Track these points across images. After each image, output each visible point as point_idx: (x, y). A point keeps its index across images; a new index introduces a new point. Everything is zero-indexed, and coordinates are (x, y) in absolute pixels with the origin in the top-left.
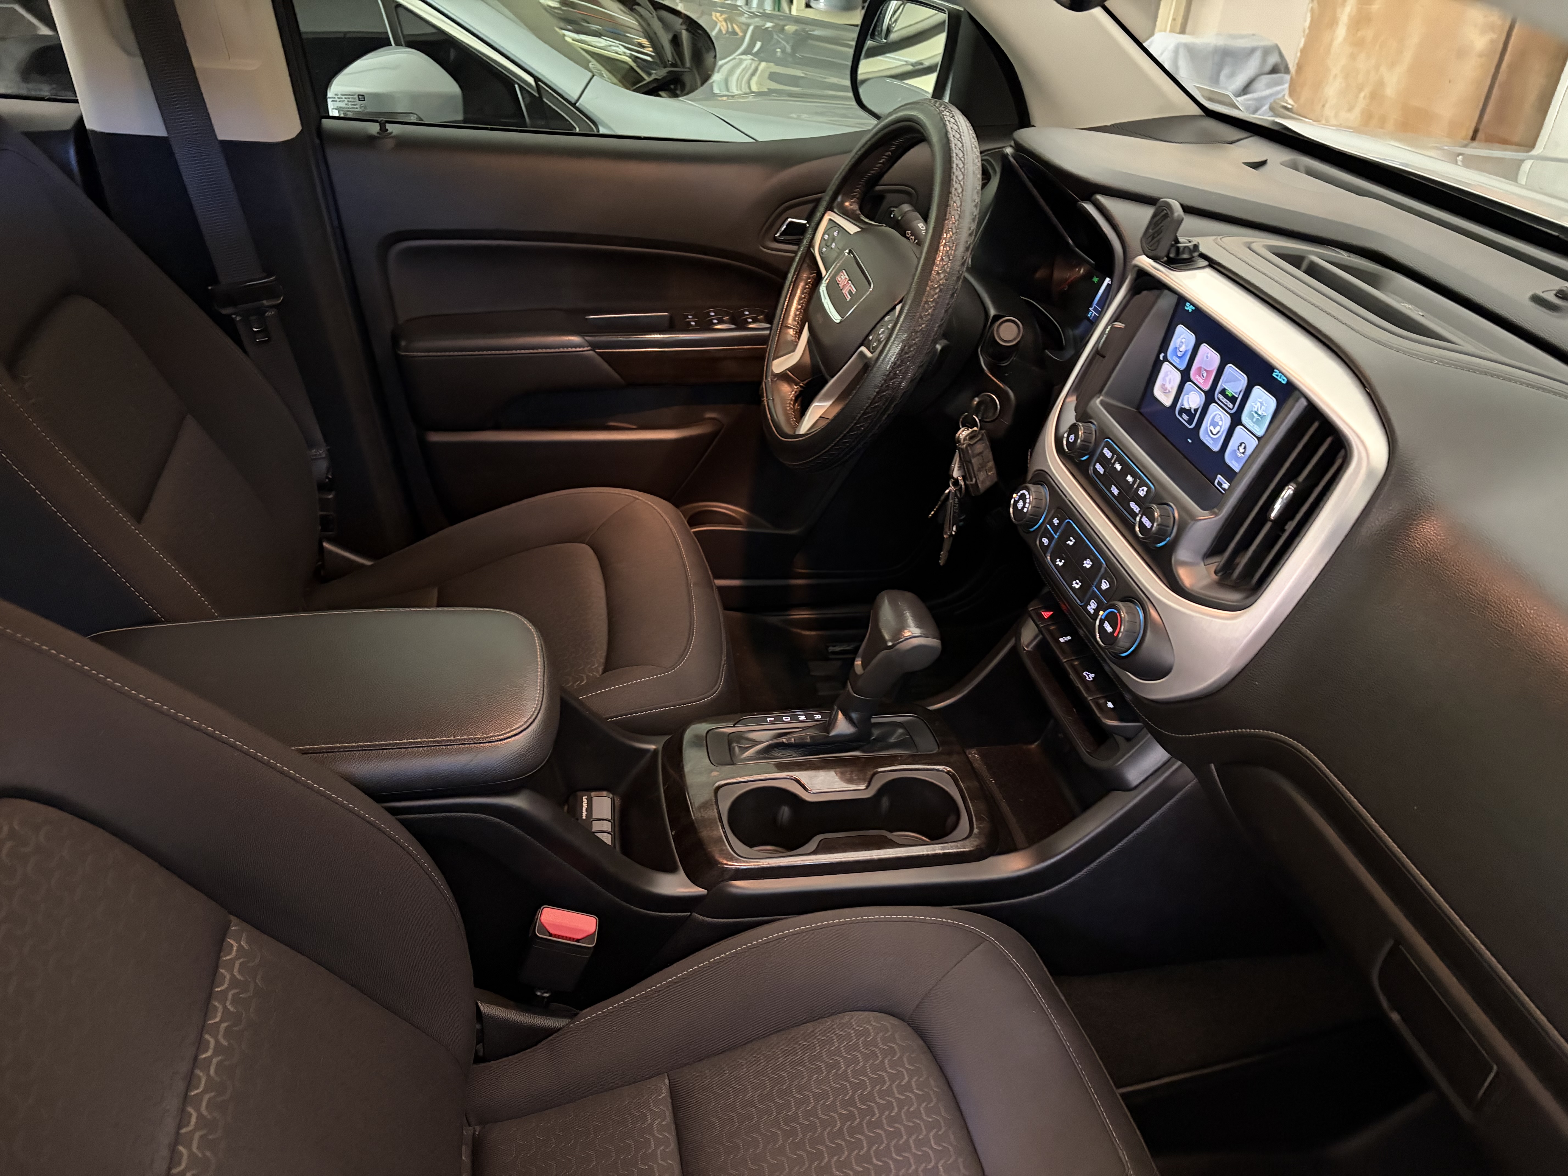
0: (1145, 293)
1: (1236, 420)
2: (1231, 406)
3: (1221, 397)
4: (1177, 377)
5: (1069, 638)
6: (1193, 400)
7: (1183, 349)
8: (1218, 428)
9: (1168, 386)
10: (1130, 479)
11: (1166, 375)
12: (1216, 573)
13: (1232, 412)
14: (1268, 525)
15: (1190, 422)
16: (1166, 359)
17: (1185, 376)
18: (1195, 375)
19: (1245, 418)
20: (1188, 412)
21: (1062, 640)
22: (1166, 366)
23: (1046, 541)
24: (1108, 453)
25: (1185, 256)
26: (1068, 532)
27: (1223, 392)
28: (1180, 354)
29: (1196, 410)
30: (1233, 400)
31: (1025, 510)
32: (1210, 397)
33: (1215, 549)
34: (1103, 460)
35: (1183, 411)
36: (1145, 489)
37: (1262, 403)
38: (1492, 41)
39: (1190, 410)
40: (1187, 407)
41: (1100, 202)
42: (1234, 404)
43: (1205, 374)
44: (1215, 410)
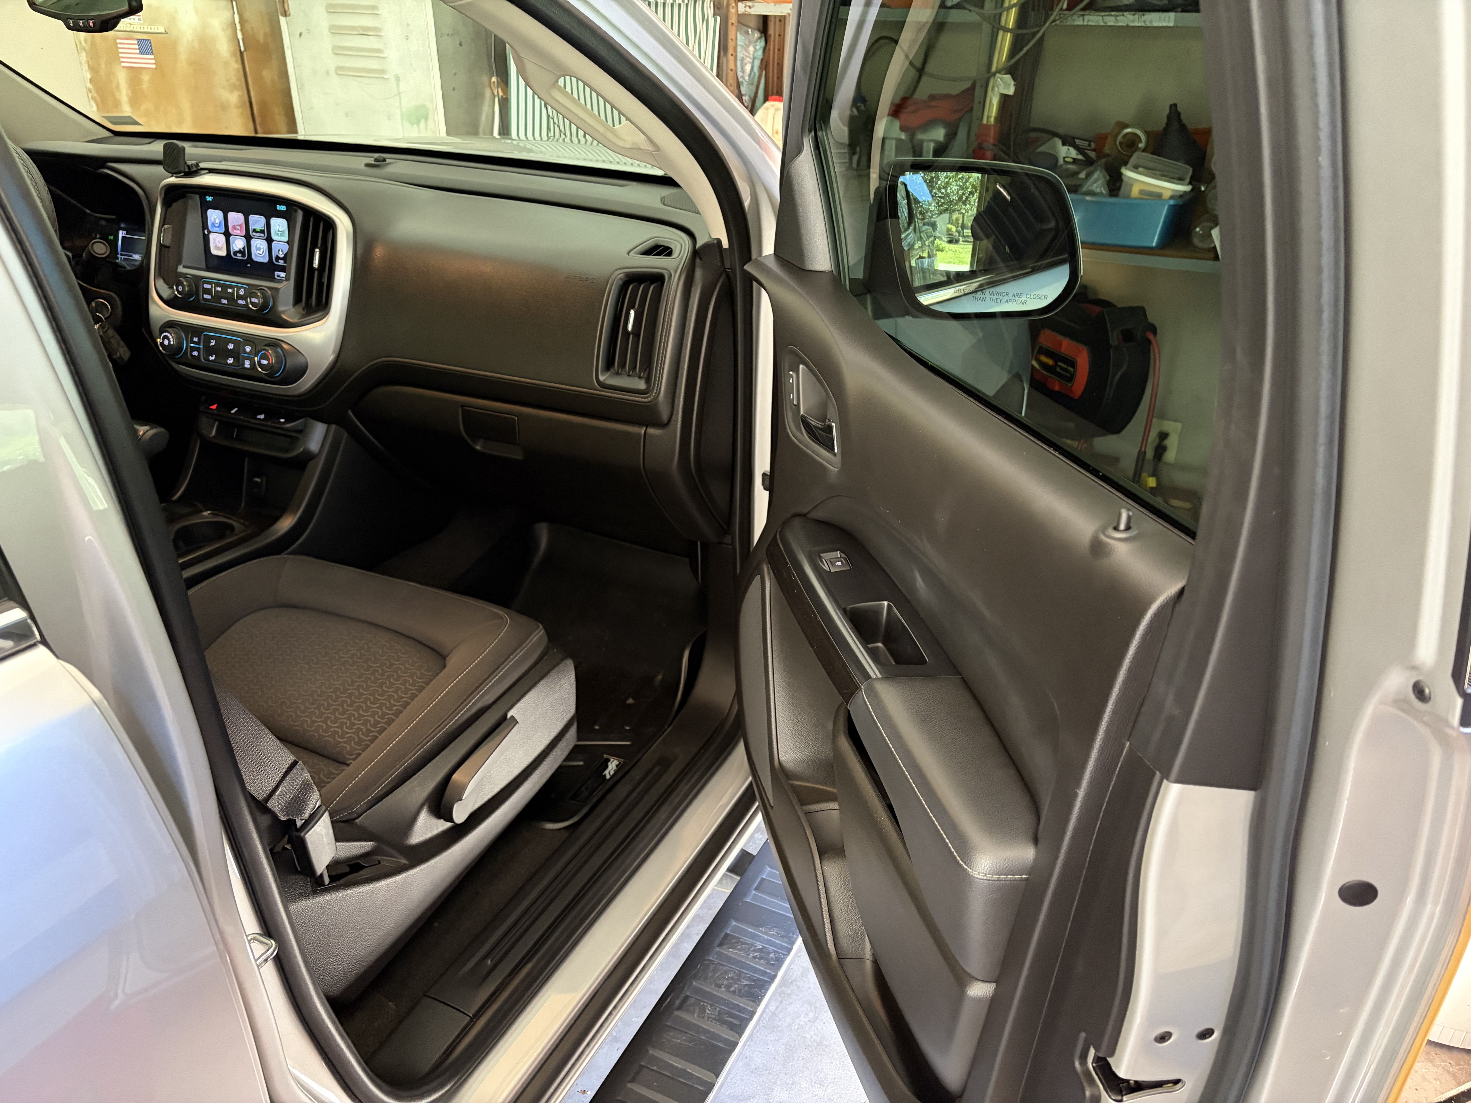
0: (174, 205)
1: (269, 240)
2: (263, 235)
3: (254, 234)
4: (222, 238)
5: (236, 409)
6: (238, 244)
7: (217, 221)
8: (262, 250)
9: (219, 245)
10: (230, 290)
11: (215, 240)
12: (303, 309)
13: (265, 238)
14: (316, 273)
15: (243, 256)
16: (209, 232)
17: (227, 234)
18: (233, 231)
19: (274, 237)
20: (240, 251)
21: (233, 412)
22: (212, 236)
23: (195, 353)
24: (207, 286)
25: (194, 169)
26: (208, 339)
27: (254, 231)
28: (217, 225)
29: (244, 248)
30: (262, 232)
31: (172, 343)
32: (248, 238)
33: (297, 301)
34: (208, 292)
35: (235, 253)
36: (242, 290)
37: (279, 226)
38: (240, 96)
39: (240, 250)
40: (237, 249)
41: (110, 166)
42: (264, 233)
43: (239, 227)
44: (254, 242)
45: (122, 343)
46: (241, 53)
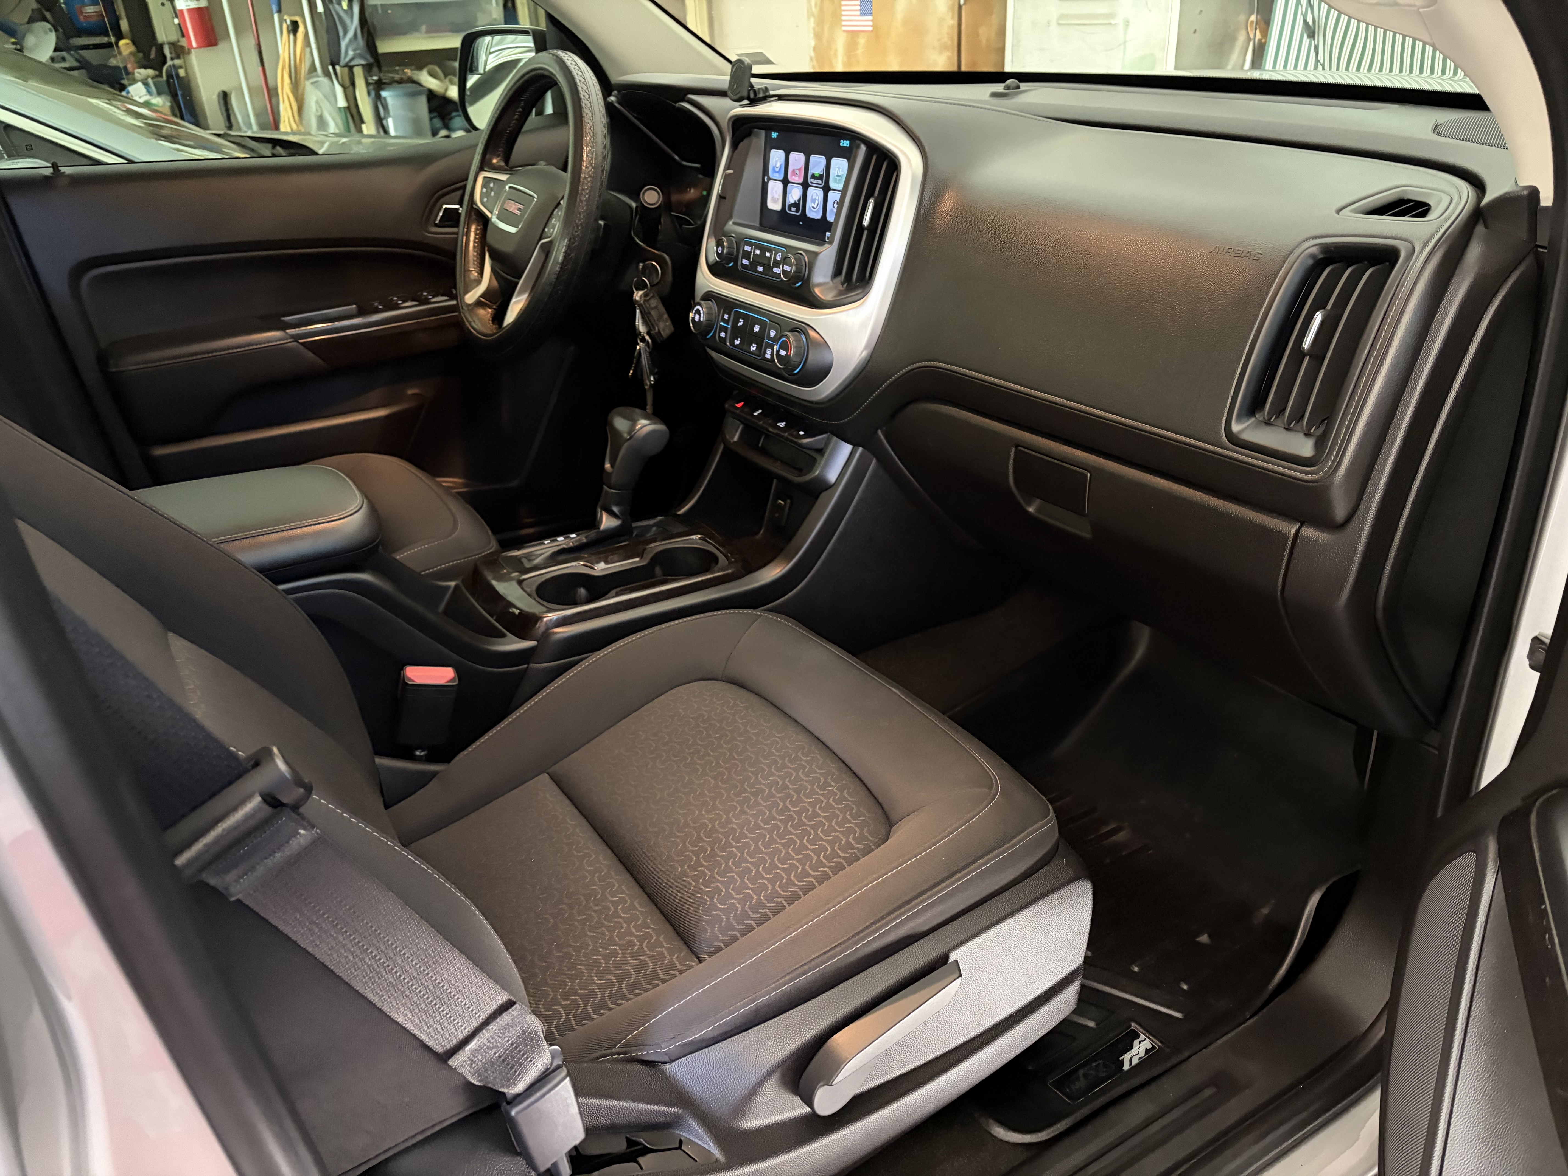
0: (741, 144)
1: (826, 189)
2: (820, 182)
3: (812, 180)
4: (780, 185)
5: (760, 411)
6: (795, 194)
7: (778, 165)
8: (817, 202)
9: (776, 196)
10: (768, 254)
11: (773, 189)
12: (842, 284)
13: (821, 186)
14: (865, 233)
15: (797, 211)
16: (769, 179)
17: (785, 182)
18: (792, 176)
19: (831, 184)
21: (755, 414)
22: (771, 184)
23: (723, 335)
24: (748, 248)
25: (761, 95)
26: (738, 316)
27: (813, 176)
28: (777, 170)
29: (799, 200)
30: (820, 177)
31: (702, 319)
32: (805, 185)
33: (837, 273)
34: (747, 255)
35: (791, 205)
36: (780, 254)
37: (839, 168)
39: (795, 203)
40: (792, 201)
41: (692, 100)
42: (822, 180)
43: (798, 172)
44: (811, 191)
45: (666, 316)
46: (960, 7)
